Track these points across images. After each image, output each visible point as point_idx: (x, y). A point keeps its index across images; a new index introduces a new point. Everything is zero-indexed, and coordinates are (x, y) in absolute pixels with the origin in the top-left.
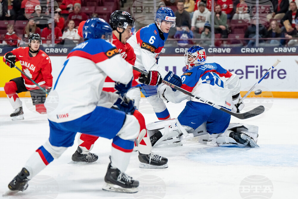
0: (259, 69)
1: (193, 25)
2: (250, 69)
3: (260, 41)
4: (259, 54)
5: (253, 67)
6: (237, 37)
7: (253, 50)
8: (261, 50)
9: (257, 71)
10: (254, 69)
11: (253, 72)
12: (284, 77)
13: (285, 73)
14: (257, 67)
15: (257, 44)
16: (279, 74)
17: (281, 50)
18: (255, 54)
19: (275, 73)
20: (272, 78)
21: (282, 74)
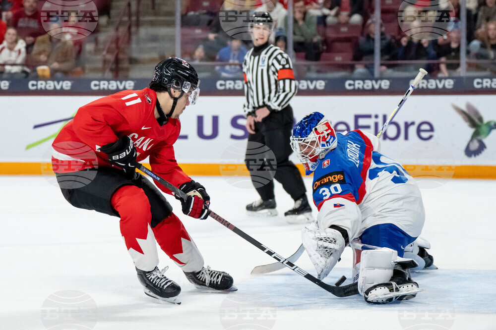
0: (380, 120)
2: (362, 122)
5: (369, 116)
6: (338, 59)
7: (368, 84)
8: (385, 84)
9: (376, 124)
10: (370, 122)
11: (368, 127)
12: (431, 137)
13: (432, 129)
14: (376, 117)
15: (377, 72)
16: (419, 131)
17: (423, 84)
18: (373, 92)
19: (412, 130)
20: (406, 138)
21: (425, 130)
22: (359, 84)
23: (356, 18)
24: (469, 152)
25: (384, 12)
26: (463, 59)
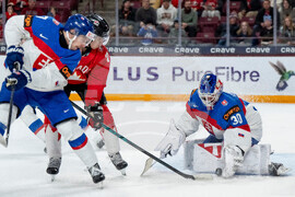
0: (230, 70)
2: (220, 71)
3: (231, 41)
4: (230, 54)
5: (224, 68)
6: (206, 36)
8: (233, 50)
9: (228, 73)
11: (223, 74)
12: (258, 80)
13: (258, 75)
14: (228, 68)
15: (228, 44)
16: (251, 76)
17: (253, 50)
18: (226, 54)
20: (244, 80)
22: (218, 50)
26: (275, 37)
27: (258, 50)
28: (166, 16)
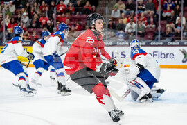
0: (160, 53)
1: (126, 30)
2: (155, 53)
3: (161, 39)
4: (160, 46)
5: (157, 52)
6: (149, 37)
7: (157, 44)
8: (161, 44)
11: (157, 55)
12: (173, 58)
15: (159, 40)
16: (170, 56)
17: (171, 43)
18: (158, 46)
19: (168, 56)
20: (167, 58)
21: (172, 56)
22: (154, 44)
23: (154, 26)
24: (183, 62)
25: (161, 25)
26: (182, 37)
27: (174, 43)
28: (131, 28)
